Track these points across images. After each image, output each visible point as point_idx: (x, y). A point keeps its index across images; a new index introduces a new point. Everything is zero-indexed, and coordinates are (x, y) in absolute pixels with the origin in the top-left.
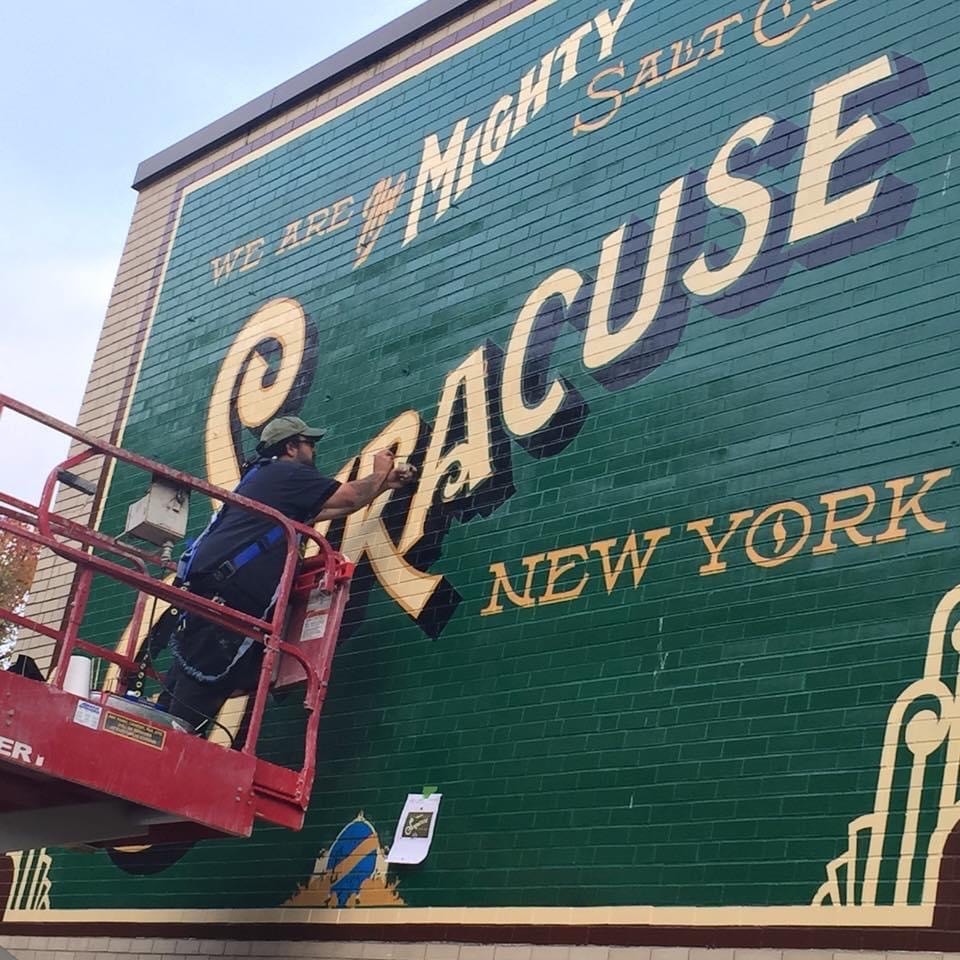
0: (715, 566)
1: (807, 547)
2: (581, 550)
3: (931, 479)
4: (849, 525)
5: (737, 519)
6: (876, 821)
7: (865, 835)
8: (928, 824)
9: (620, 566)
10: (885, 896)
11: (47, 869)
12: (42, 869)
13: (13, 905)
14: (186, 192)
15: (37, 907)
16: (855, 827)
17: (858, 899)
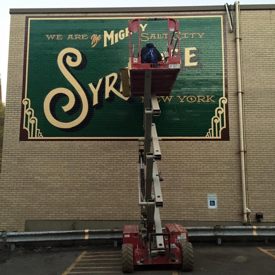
0: (182, 101)
1: (196, 101)
2: (158, 97)
3: (212, 96)
4: (202, 100)
5: (185, 97)
6: (212, 129)
7: (211, 131)
8: (219, 129)
9: (166, 99)
10: (215, 136)
11: (39, 131)
12: (38, 131)
13: (30, 136)
14: (30, 19)
15: (39, 137)
16: (209, 129)
17: (211, 136)
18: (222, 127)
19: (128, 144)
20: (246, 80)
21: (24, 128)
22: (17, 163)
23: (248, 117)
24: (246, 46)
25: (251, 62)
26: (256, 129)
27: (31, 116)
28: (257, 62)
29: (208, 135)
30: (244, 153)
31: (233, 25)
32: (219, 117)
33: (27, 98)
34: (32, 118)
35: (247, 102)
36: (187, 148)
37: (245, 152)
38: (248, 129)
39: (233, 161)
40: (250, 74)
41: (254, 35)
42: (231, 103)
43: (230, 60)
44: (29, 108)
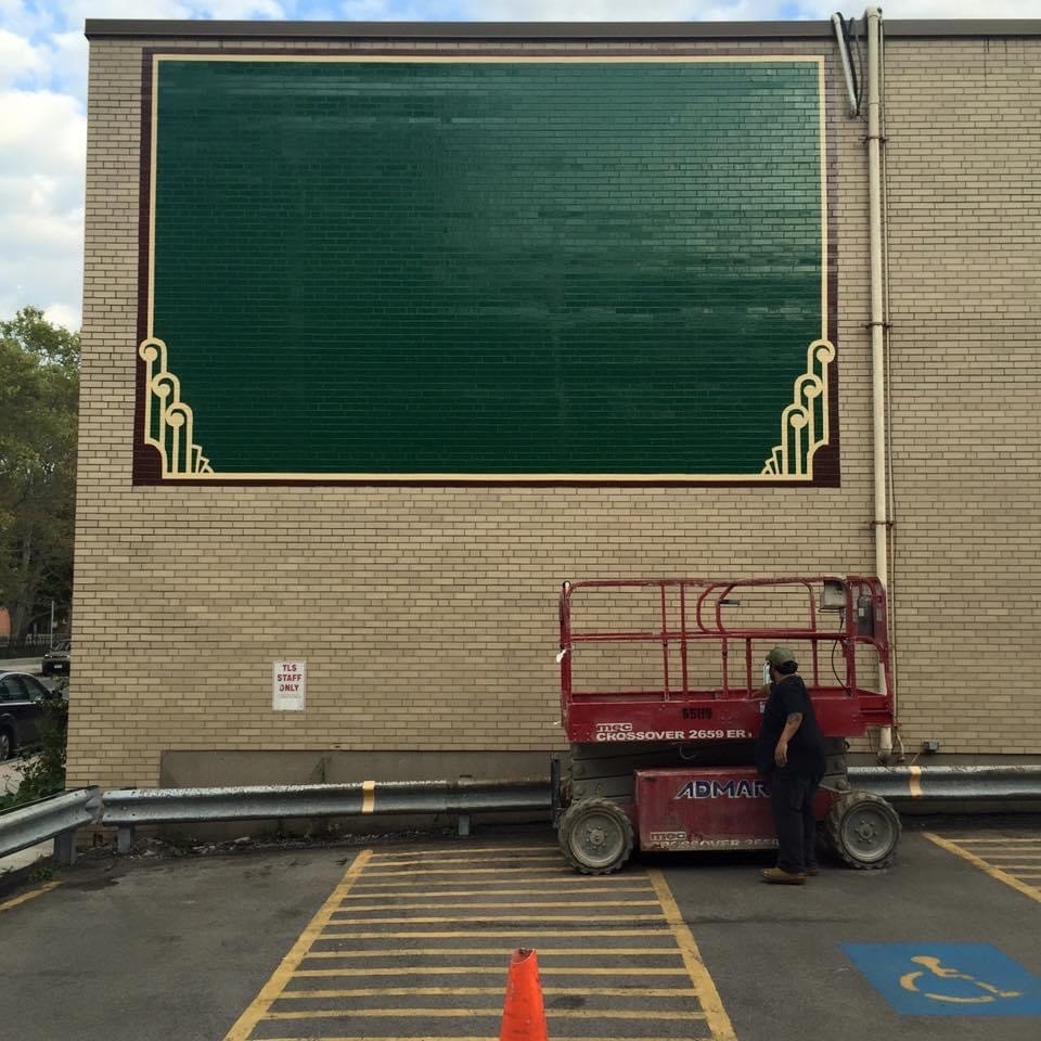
6: (784, 448)
7: (779, 454)
8: (805, 449)
10: (792, 470)
11: (199, 453)
12: (195, 452)
13: (170, 470)
14: (157, 58)
15: (200, 471)
16: (774, 450)
17: (781, 472)
18: (816, 441)
19: (503, 498)
20: (898, 282)
21: (146, 442)
22: (126, 559)
23: (901, 407)
24: (900, 165)
25: (915, 220)
26: (930, 449)
27: (170, 400)
28: (937, 220)
29: (768, 468)
30: (888, 530)
31: (859, 91)
32: (807, 407)
33: (154, 336)
34: (173, 407)
35: (902, 358)
36: (700, 512)
37: (890, 525)
38: (900, 449)
39: (850, 554)
40: (911, 261)
41: (929, 125)
42: (847, 358)
43: (846, 214)
44: (164, 374)
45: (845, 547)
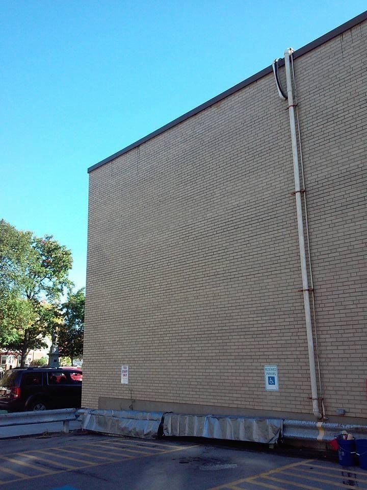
22: (93, 332)
25: (315, 136)
28: (325, 132)
30: (310, 294)
37: (311, 291)
40: (315, 156)
41: (317, 89)
45: (295, 305)
